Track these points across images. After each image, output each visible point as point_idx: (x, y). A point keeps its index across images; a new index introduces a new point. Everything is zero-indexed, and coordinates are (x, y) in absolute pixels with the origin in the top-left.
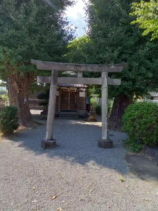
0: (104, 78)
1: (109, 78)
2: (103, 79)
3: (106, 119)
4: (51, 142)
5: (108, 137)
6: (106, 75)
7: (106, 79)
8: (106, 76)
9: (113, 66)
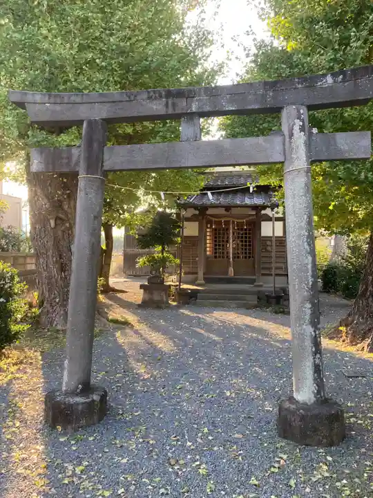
0: (291, 135)
1: (315, 130)
2: (287, 139)
3: (309, 312)
4: (78, 404)
5: (319, 392)
6: (299, 118)
7: (300, 139)
8: (298, 123)
9: (329, 79)
